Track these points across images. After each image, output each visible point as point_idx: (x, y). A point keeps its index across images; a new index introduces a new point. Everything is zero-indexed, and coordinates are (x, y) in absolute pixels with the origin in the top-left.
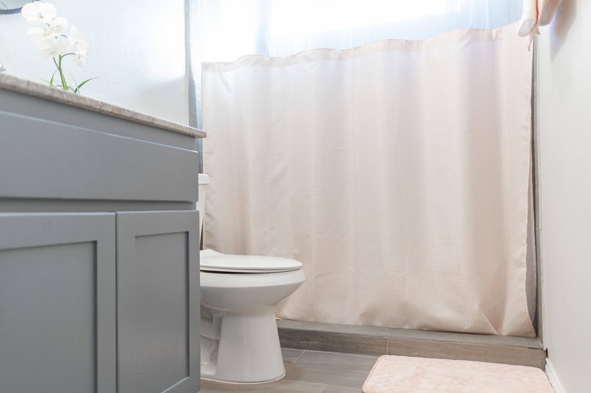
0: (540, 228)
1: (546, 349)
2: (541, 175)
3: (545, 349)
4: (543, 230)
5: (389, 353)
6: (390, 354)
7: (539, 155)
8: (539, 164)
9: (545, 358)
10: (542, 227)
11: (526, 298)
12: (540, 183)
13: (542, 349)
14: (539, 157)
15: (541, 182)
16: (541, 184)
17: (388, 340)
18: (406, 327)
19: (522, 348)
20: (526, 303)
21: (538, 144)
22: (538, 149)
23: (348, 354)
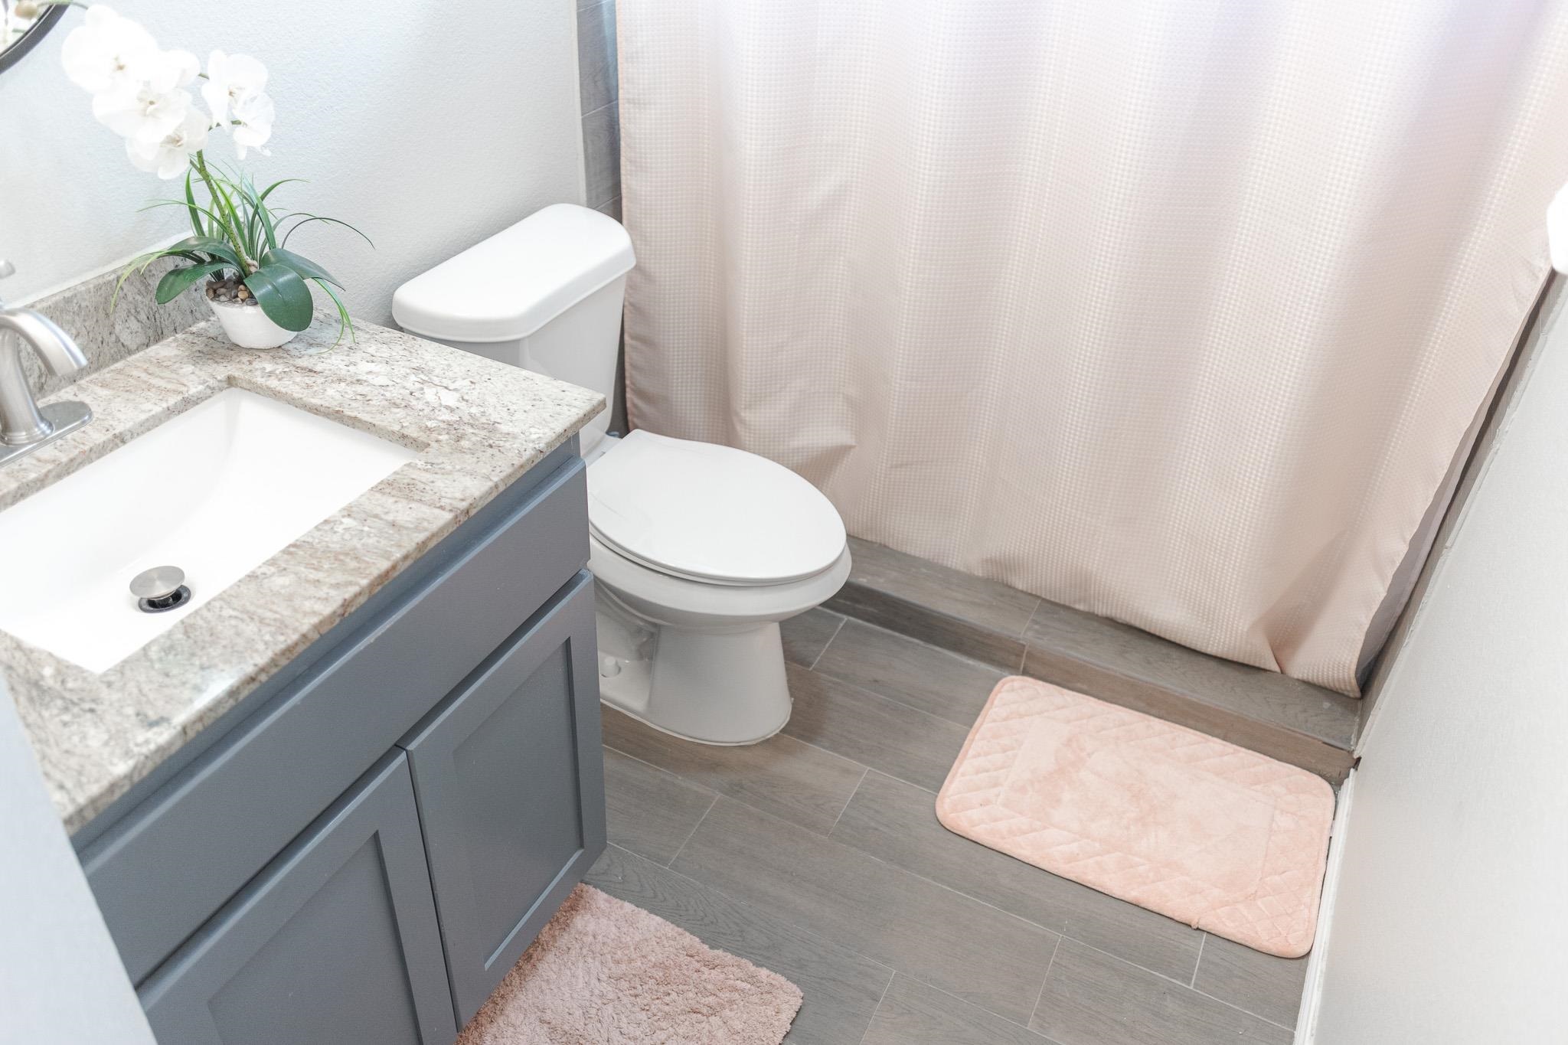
0: (1448, 544)
1: (1358, 756)
2: (1507, 432)
3: (1356, 756)
4: (1453, 550)
5: (1024, 668)
6: (1025, 673)
7: (1522, 384)
8: (1512, 404)
9: (1350, 768)
10: (1454, 543)
11: (1360, 646)
12: (1496, 449)
13: (1351, 753)
14: (1520, 388)
15: (1498, 450)
16: (1496, 453)
17: (1027, 648)
18: (1081, 607)
19: (1310, 739)
20: (1357, 654)
21: (1533, 356)
22: (1527, 369)
23: (937, 649)
